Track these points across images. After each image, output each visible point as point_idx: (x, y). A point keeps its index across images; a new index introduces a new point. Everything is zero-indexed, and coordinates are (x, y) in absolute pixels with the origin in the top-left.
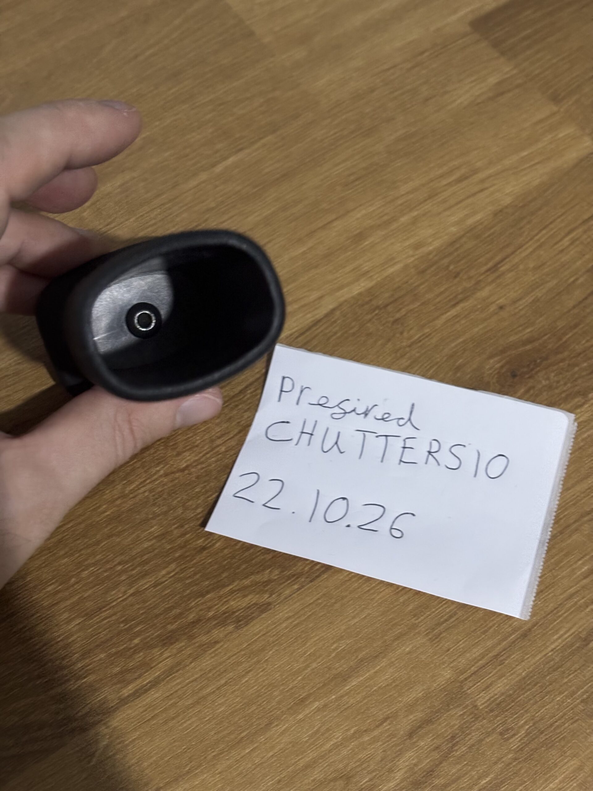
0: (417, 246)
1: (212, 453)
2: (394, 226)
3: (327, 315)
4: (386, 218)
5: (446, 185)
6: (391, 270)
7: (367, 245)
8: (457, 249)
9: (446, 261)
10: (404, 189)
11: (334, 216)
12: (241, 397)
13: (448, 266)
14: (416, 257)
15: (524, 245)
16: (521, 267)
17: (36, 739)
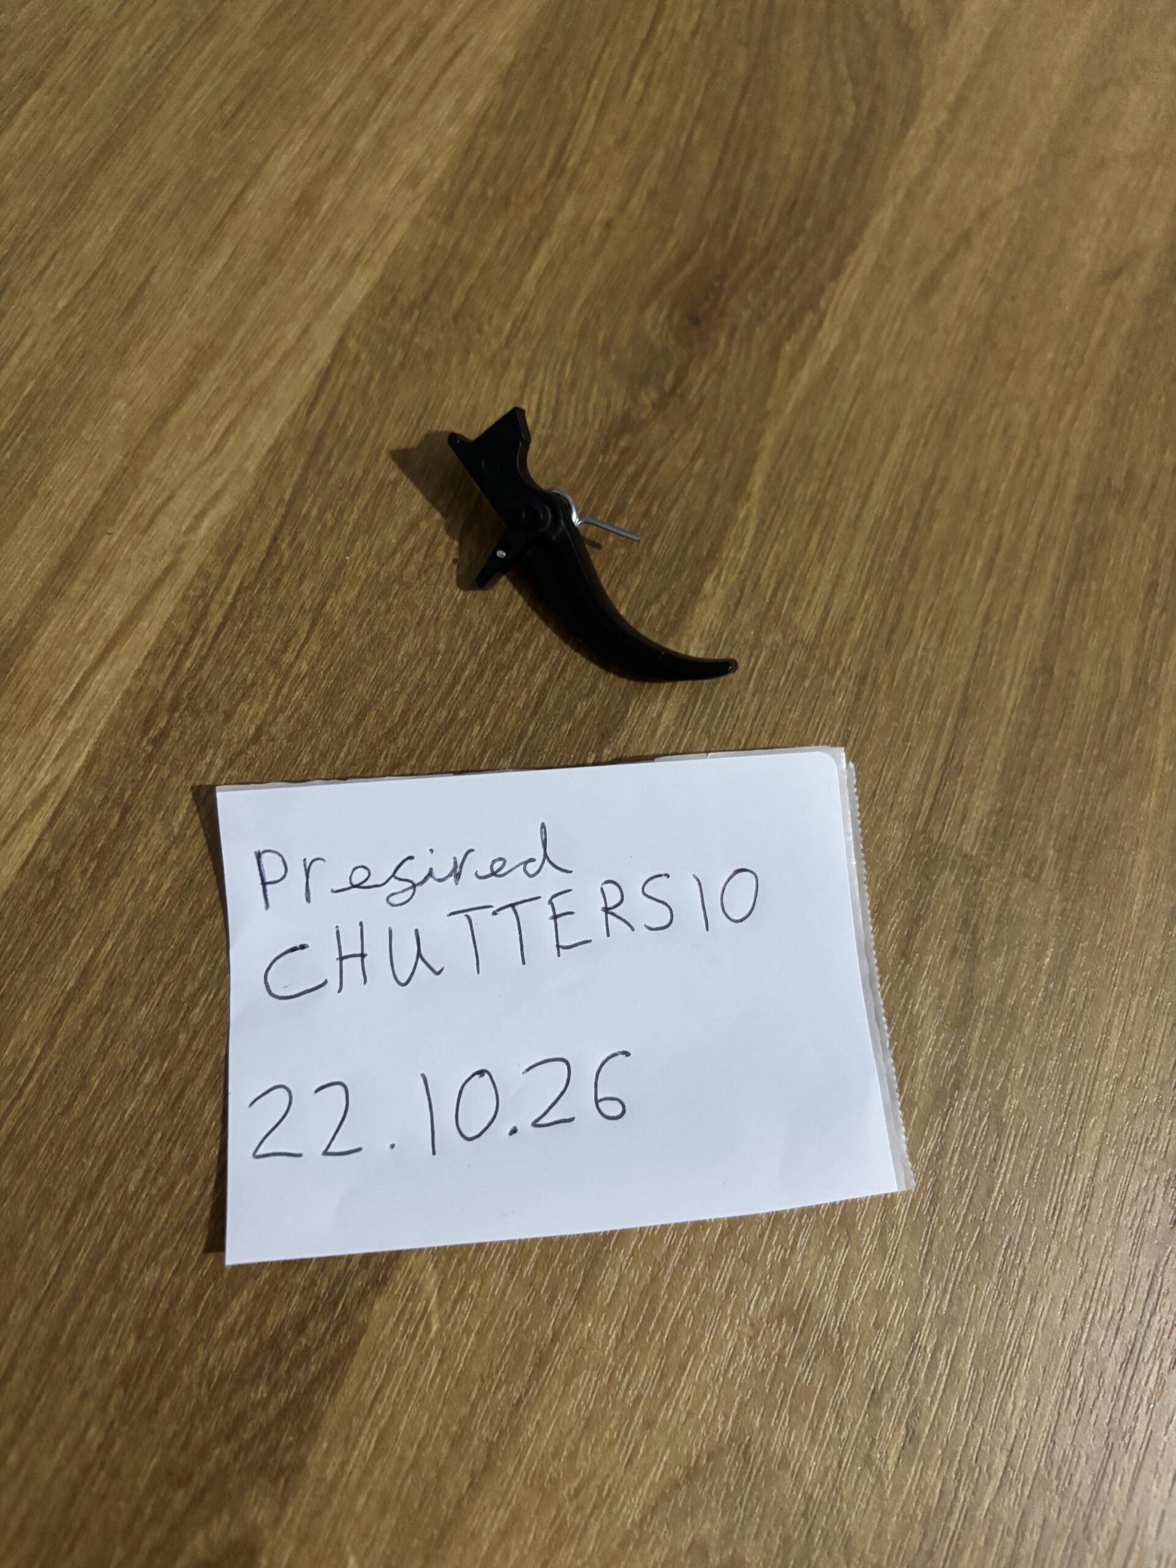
0: (413, 179)
1: (288, 683)
2: (353, 162)
4: (330, 154)
5: (394, 64)
6: (394, 238)
7: (328, 210)
8: (480, 161)
9: (475, 186)
10: (329, 95)
11: (239, 185)
12: (276, 561)
13: (484, 193)
14: (423, 198)
15: (580, 112)
16: (597, 150)
17: (306, 1354)
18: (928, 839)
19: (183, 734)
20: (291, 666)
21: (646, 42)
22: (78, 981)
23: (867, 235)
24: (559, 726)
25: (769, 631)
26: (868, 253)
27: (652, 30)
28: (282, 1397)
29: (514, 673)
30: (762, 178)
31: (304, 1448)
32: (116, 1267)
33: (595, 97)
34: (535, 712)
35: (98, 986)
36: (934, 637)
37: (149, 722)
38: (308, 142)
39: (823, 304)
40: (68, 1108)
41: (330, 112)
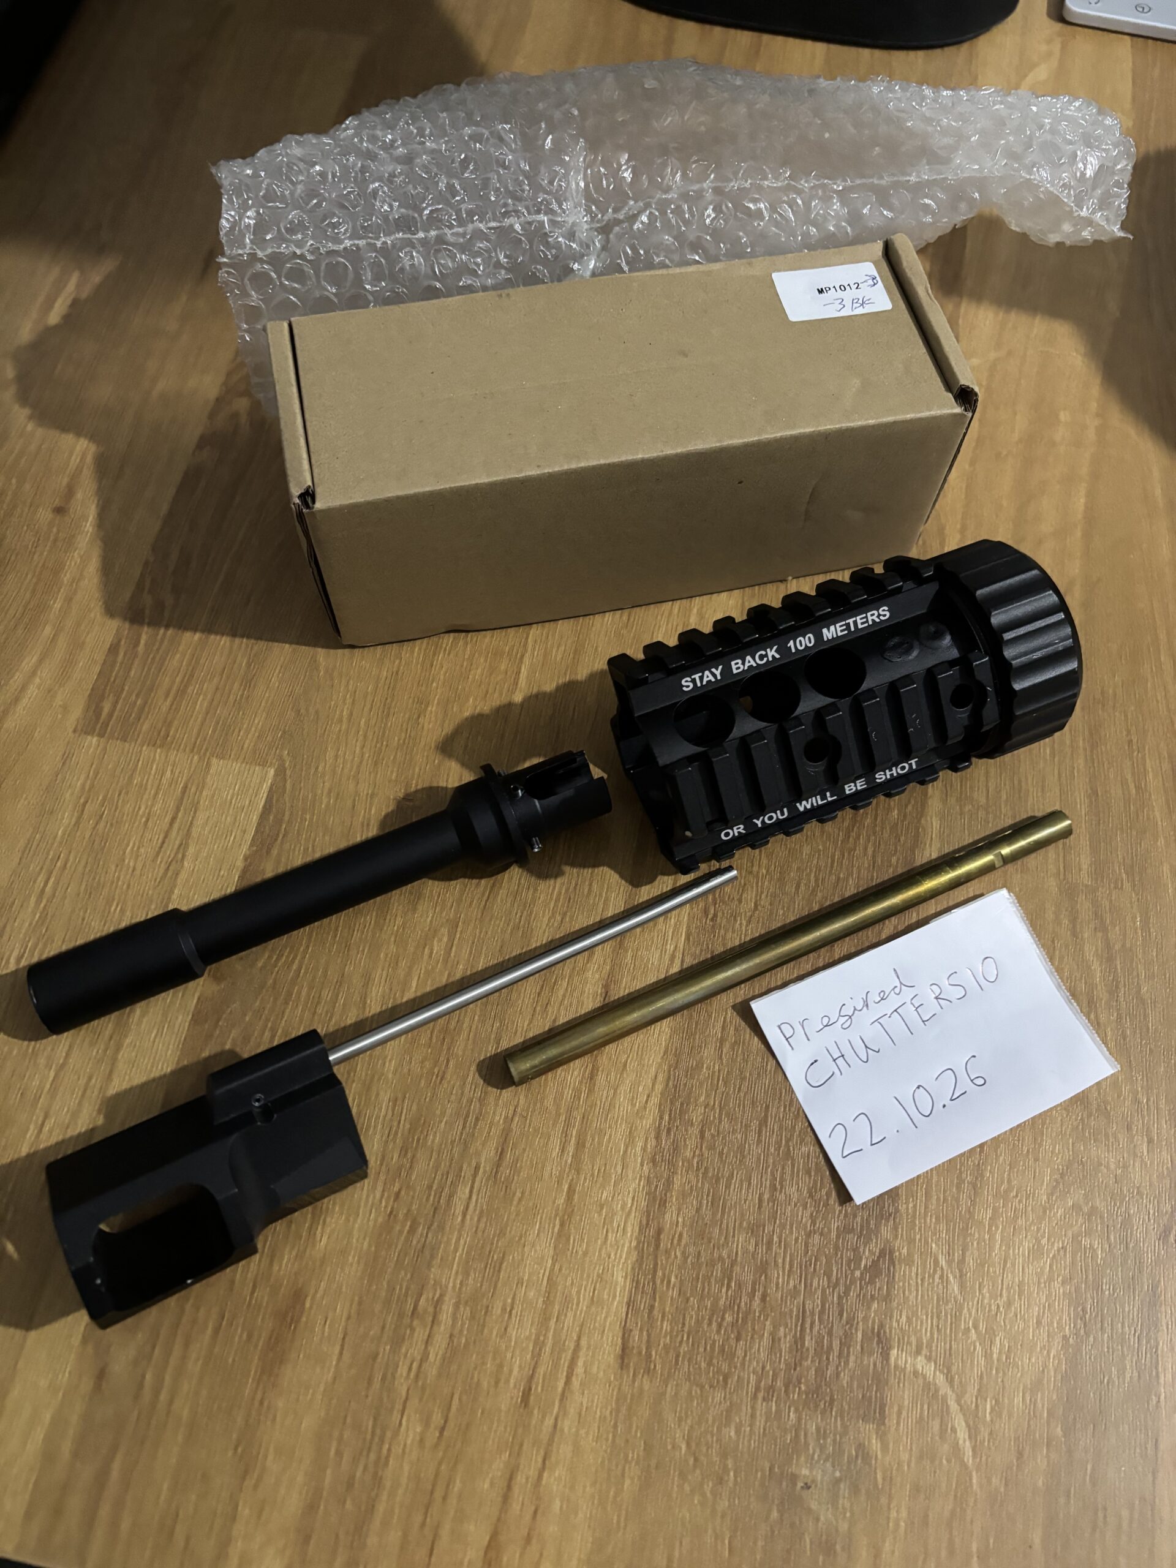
18: (1068, 882)
19: (723, 913)
20: (758, 872)
22: (722, 1033)
24: (887, 871)
25: (965, 805)
29: (857, 852)
32: (789, 1149)
34: (874, 867)
35: (732, 1032)
36: (1039, 790)
37: (706, 912)
40: (740, 1088)
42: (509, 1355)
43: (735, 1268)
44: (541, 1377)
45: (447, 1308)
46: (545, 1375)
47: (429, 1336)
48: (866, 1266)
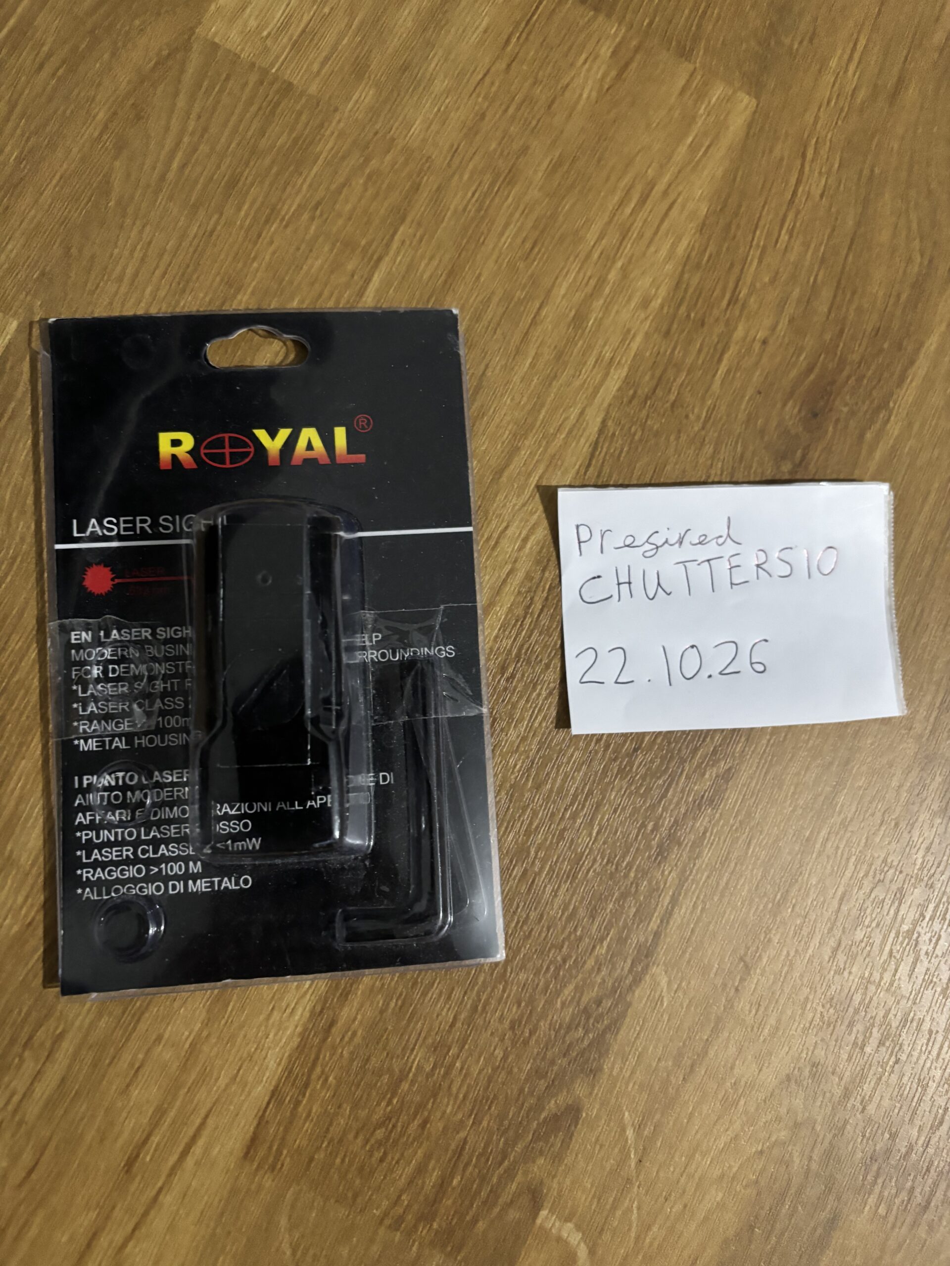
0: (645, 303)
2: (607, 287)
3: (601, 431)
4: (592, 282)
5: (631, 214)
6: (634, 346)
7: (592, 326)
8: (686, 290)
9: (683, 310)
10: (590, 238)
11: (538, 305)
13: (688, 316)
14: (651, 318)
15: (747, 257)
16: (758, 285)
17: (601, 1016)
21: (791, 201)
23: (922, 355)
26: (922, 366)
27: (795, 193)
28: (591, 1036)
30: (859, 310)
31: (602, 1061)
33: (758, 245)
38: (579, 272)
39: (891, 404)
41: (591, 251)
42: (124, 1114)
43: (403, 1083)
44: (154, 1146)
45: (67, 1046)
46: (158, 1145)
47: (39, 1072)
48: (545, 1118)
